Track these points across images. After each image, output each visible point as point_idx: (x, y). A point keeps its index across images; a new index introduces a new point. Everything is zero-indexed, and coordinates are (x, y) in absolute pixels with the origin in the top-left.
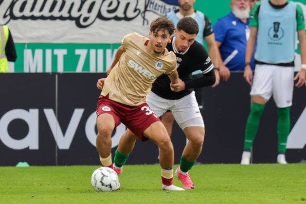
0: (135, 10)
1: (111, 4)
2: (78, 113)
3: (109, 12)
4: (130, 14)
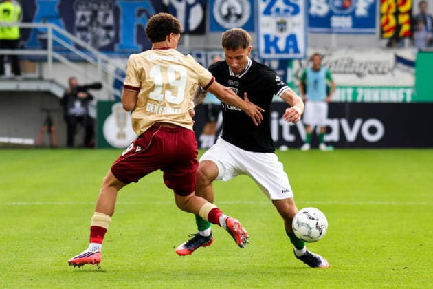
0: (388, 69)
2: (358, 122)
4: (386, 70)
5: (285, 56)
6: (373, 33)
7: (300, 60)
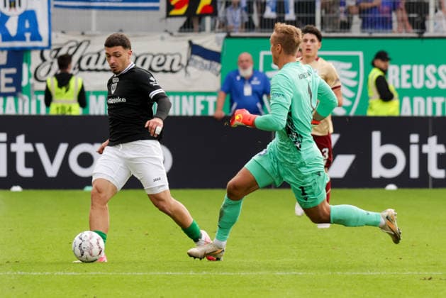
0: (179, 64)
1: (159, 60)
3: (159, 66)
4: (175, 67)
5: (18, 44)
6: (157, 8)
7: (42, 50)
